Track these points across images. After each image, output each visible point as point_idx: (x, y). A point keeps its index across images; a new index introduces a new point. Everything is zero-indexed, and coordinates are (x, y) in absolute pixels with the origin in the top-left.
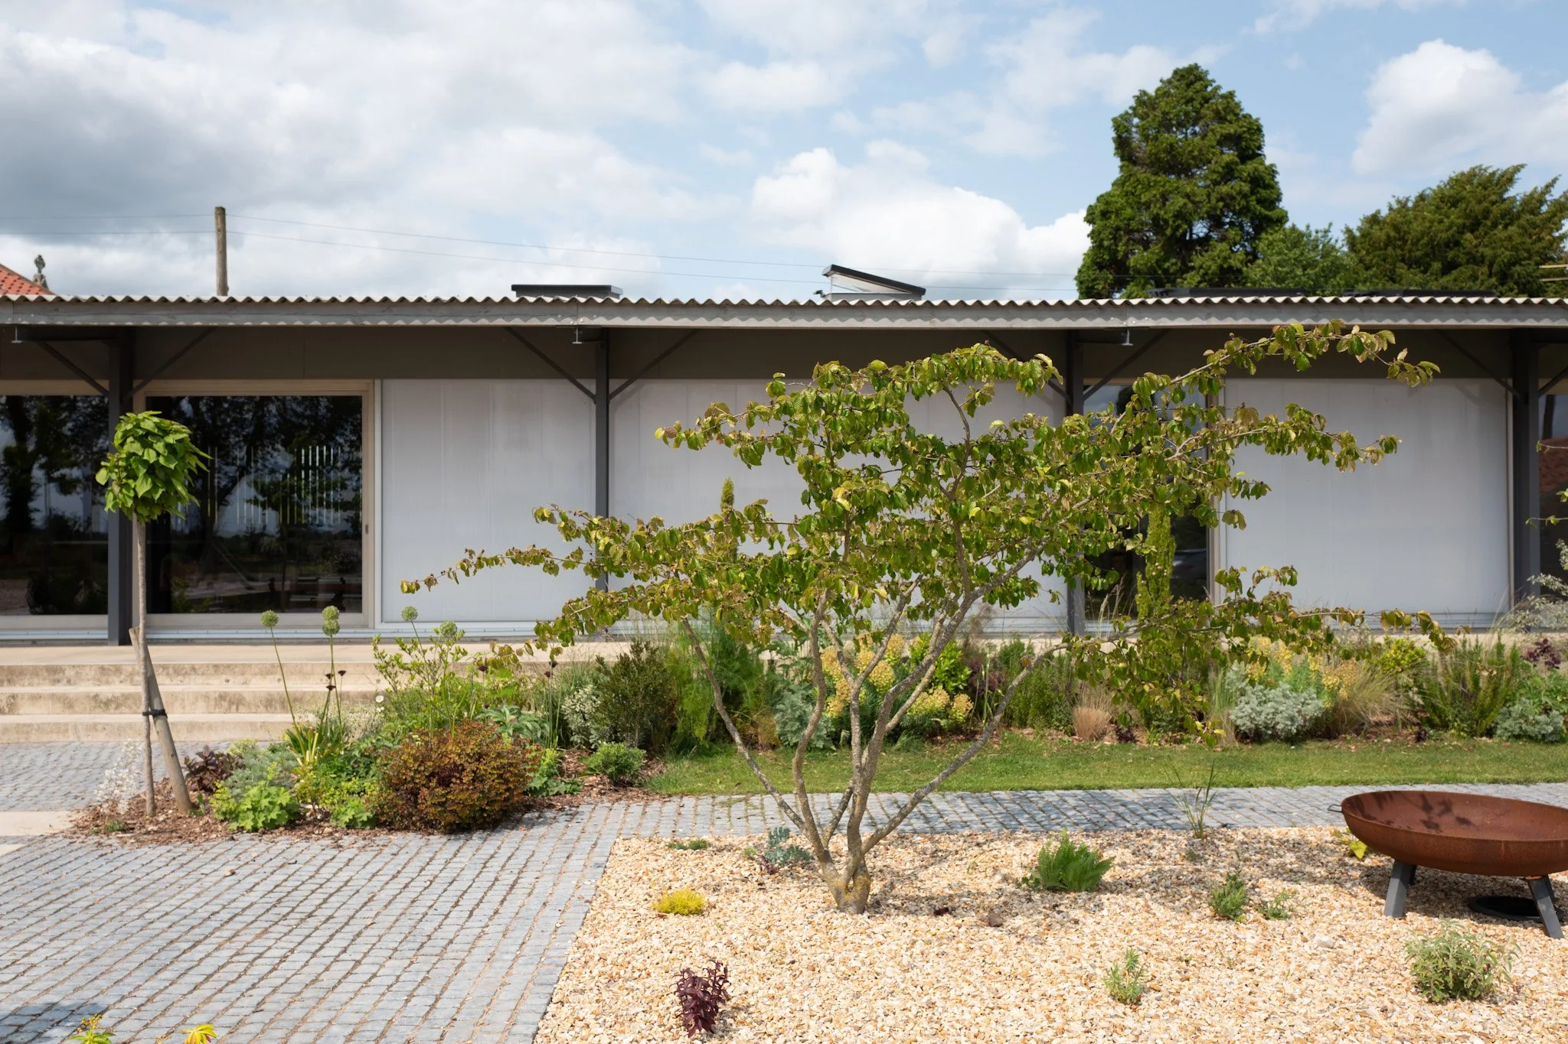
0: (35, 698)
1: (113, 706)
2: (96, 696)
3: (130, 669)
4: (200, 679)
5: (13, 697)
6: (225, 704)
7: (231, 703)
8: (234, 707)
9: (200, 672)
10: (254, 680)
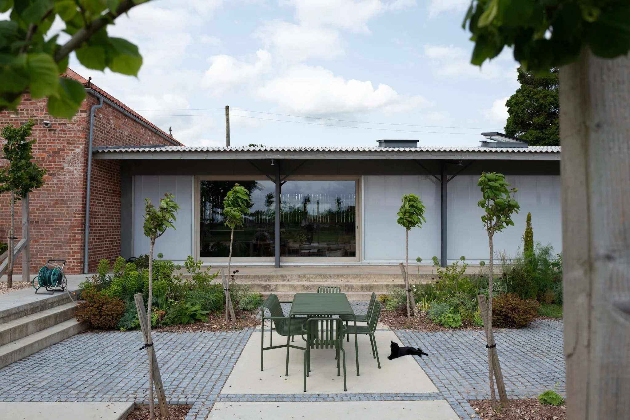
0: (283, 286)
1: (309, 289)
2: (304, 285)
3: (309, 276)
4: (332, 280)
5: (276, 285)
6: (347, 288)
7: (349, 288)
8: (350, 289)
9: (332, 277)
10: (351, 280)
